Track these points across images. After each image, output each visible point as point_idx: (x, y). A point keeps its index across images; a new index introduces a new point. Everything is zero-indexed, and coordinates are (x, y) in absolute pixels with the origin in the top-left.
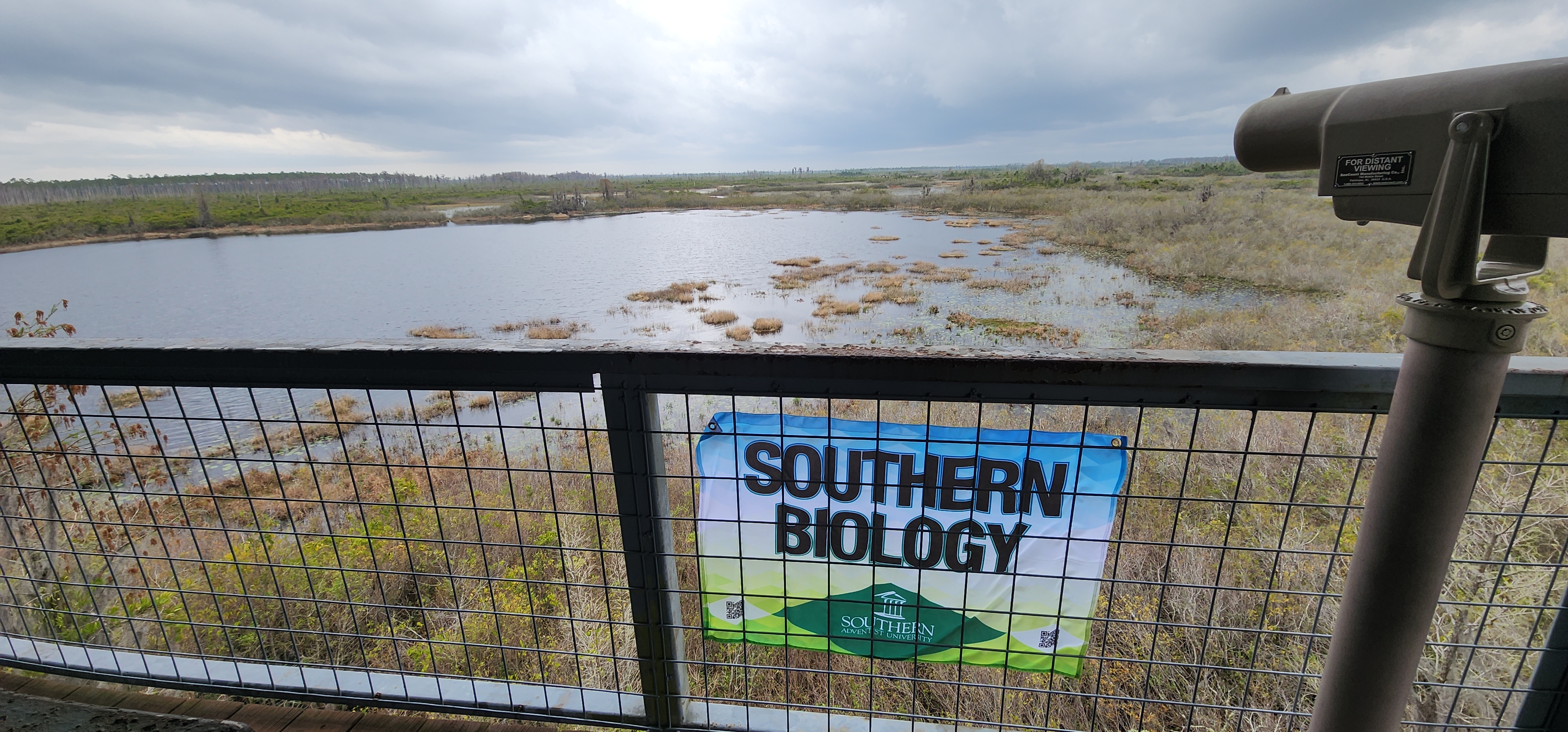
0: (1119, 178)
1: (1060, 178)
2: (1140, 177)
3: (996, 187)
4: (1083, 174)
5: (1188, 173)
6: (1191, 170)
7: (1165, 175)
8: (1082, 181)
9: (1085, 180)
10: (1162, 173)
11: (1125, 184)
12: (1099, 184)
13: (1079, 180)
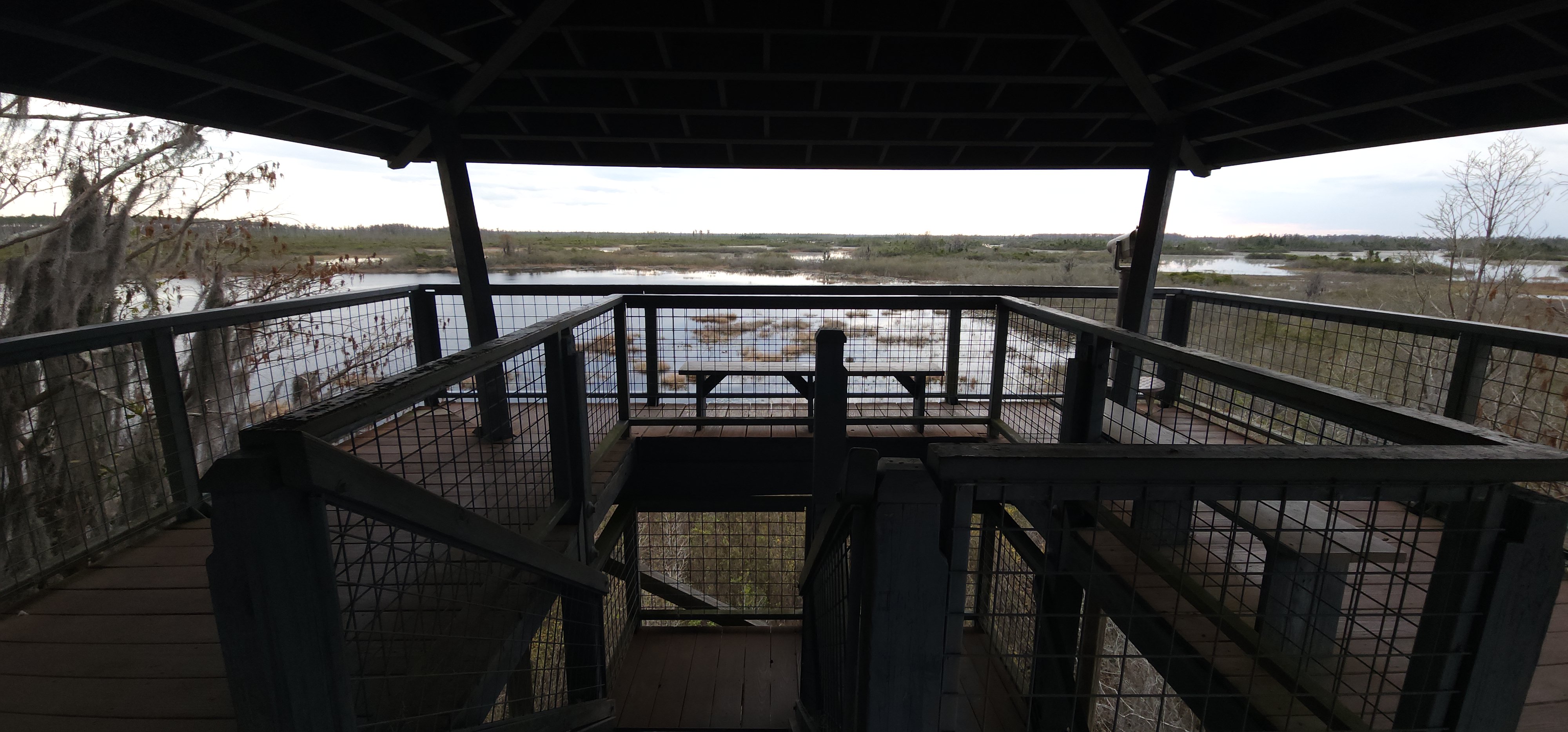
0: (996, 249)
1: (945, 248)
2: (1015, 249)
3: (889, 255)
4: (965, 244)
5: (1053, 247)
6: (1055, 244)
7: (1034, 248)
8: (964, 251)
9: (967, 250)
10: (1032, 246)
11: (1002, 255)
12: (978, 254)
13: (962, 250)
